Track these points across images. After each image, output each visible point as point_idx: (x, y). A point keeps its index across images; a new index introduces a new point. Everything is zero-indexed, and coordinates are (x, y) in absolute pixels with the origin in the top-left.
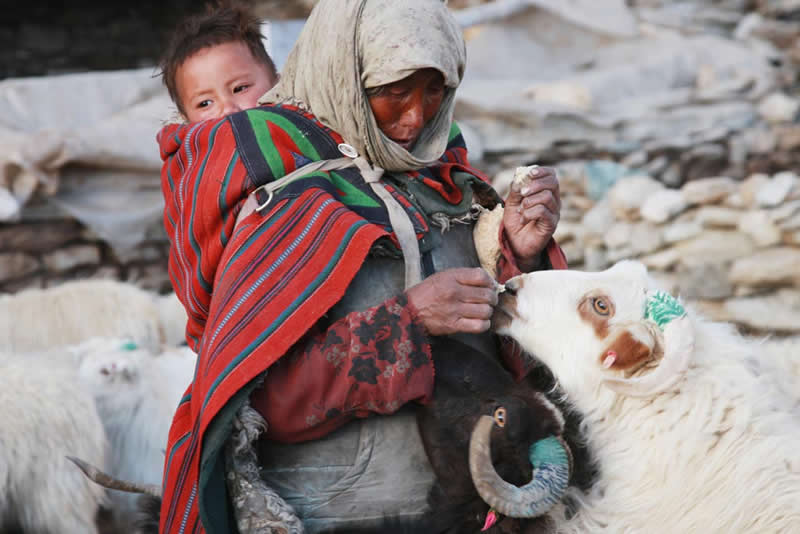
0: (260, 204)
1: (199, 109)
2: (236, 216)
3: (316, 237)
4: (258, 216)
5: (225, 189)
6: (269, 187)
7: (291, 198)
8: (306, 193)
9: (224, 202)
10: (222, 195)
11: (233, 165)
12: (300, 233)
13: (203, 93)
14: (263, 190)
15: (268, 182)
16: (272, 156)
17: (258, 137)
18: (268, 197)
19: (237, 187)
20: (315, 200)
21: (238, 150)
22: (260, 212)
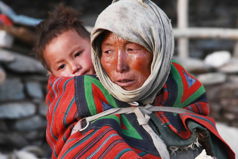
0: (82, 127)
1: (59, 70)
2: (71, 130)
3: (102, 154)
4: (80, 134)
5: (66, 116)
6: (88, 119)
7: (96, 129)
8: (103, 128)
9: (65, 122)
10: (65, 119)
11: (72, 104)
12: (96, 150)
13: (59, 62)
14: (85, 120)
15: (87, 116)
16: (91, 103)
17: (86, 91)
18: (86, 124)
19: (71, 116)
20: (106, 133)
21: (76, 97)
22: (81, 132)
